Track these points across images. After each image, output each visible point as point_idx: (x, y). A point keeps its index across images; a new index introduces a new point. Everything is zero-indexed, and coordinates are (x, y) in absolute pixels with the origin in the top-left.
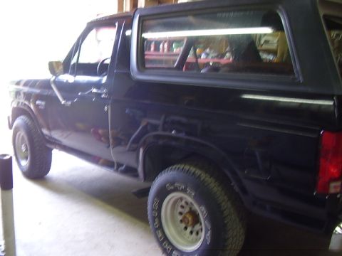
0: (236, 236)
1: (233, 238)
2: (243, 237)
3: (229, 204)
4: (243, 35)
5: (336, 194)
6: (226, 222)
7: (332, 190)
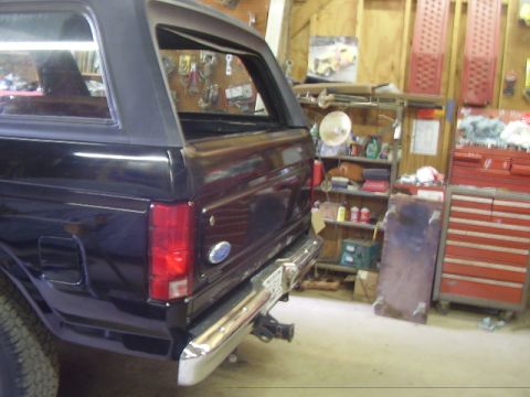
0: (41, 381)
1: (37, 385)
2: (55, 382)
3: (25, 331)
4: (32, 52)
5: (182, 299)
6: (20, 360)
7: (176, 294)
